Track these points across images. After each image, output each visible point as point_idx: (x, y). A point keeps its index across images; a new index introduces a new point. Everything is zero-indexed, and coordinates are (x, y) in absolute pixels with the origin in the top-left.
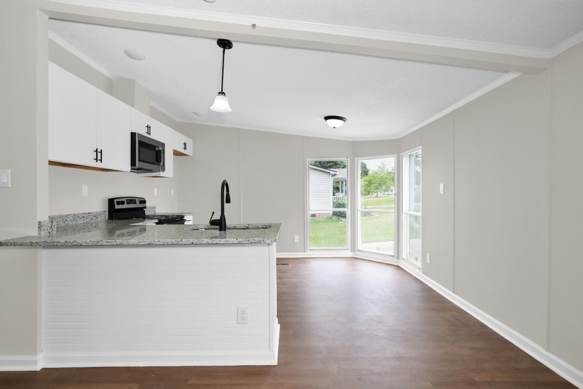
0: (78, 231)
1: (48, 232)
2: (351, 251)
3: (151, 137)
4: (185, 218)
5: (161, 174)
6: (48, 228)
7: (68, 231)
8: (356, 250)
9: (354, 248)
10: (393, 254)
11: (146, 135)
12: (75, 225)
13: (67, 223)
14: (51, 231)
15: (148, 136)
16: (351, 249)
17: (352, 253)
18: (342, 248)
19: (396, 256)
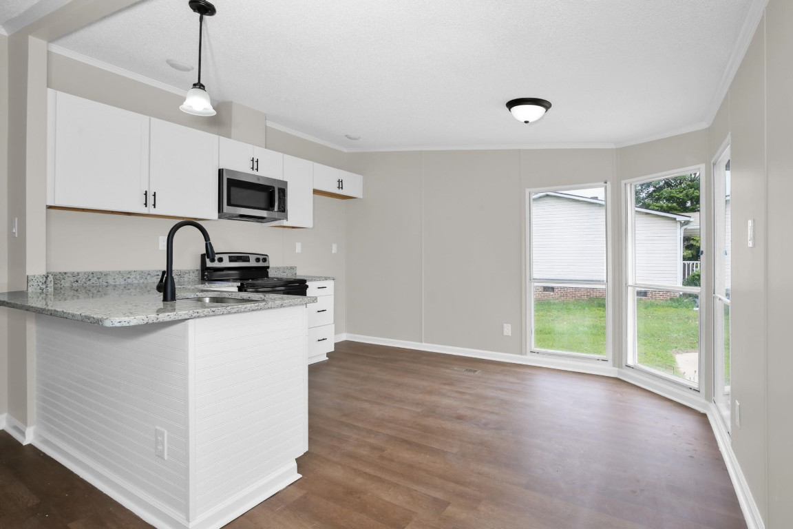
0: (148, 291)
1: (39, 287)
2: (614, 366)
3: (260, 173)
4: (307, 283)
5: (285, 223)
6: (40, 284)
7: (131, 290)
8: (624, 365)
9: (619, 359)
10: (696, 386)
11: (251, 172)
12: (143, 283)
13: (130, 281)
14: (44, 286)
15: (255, 172)
16: (614, 361)
17: (616, 369)
18: (597, 356)
19: (703, 391)
